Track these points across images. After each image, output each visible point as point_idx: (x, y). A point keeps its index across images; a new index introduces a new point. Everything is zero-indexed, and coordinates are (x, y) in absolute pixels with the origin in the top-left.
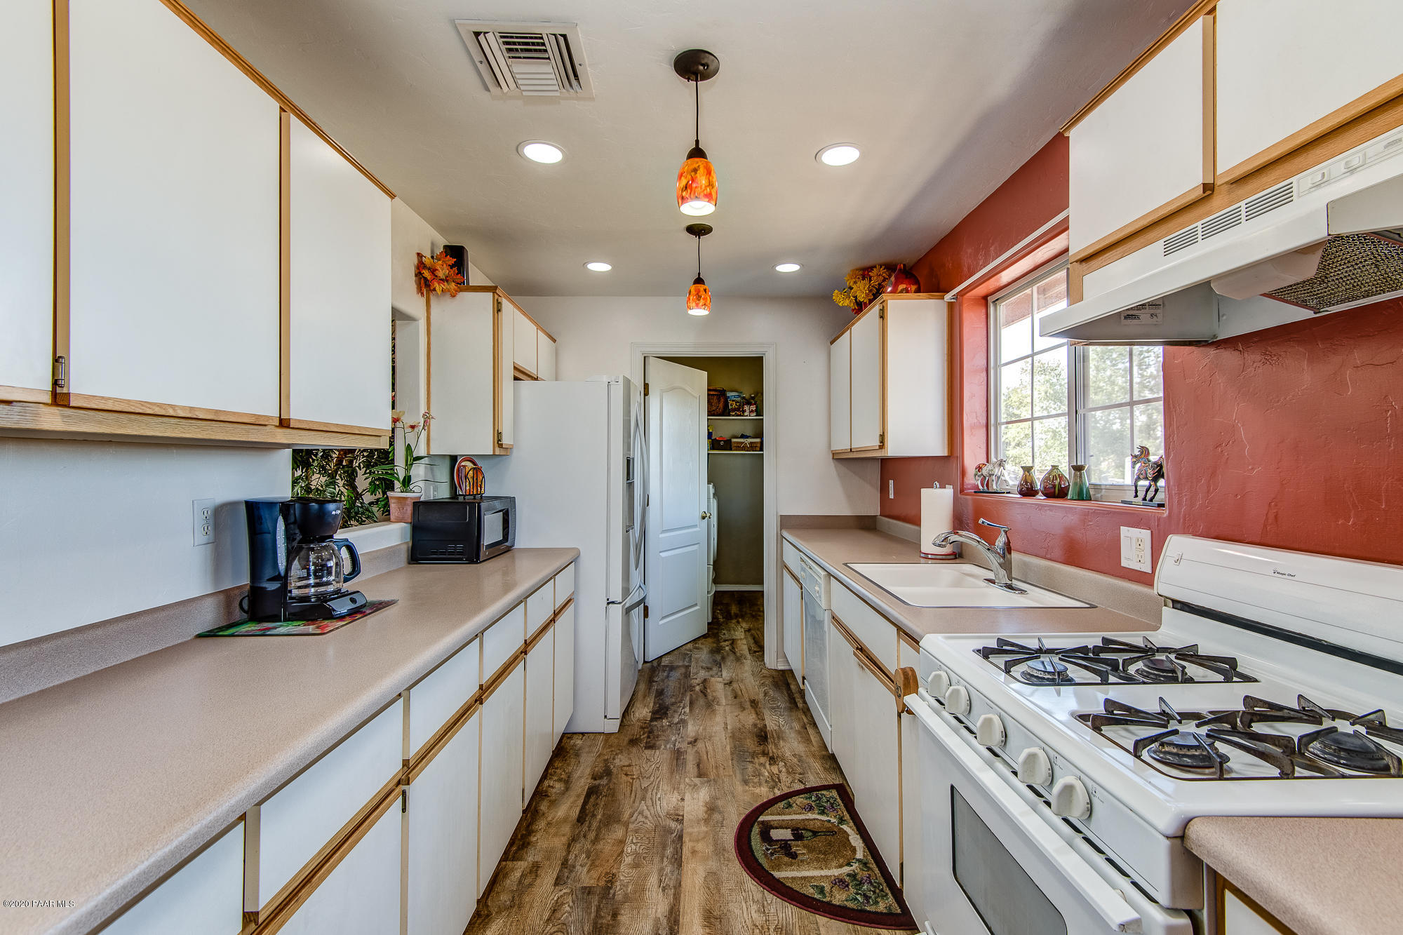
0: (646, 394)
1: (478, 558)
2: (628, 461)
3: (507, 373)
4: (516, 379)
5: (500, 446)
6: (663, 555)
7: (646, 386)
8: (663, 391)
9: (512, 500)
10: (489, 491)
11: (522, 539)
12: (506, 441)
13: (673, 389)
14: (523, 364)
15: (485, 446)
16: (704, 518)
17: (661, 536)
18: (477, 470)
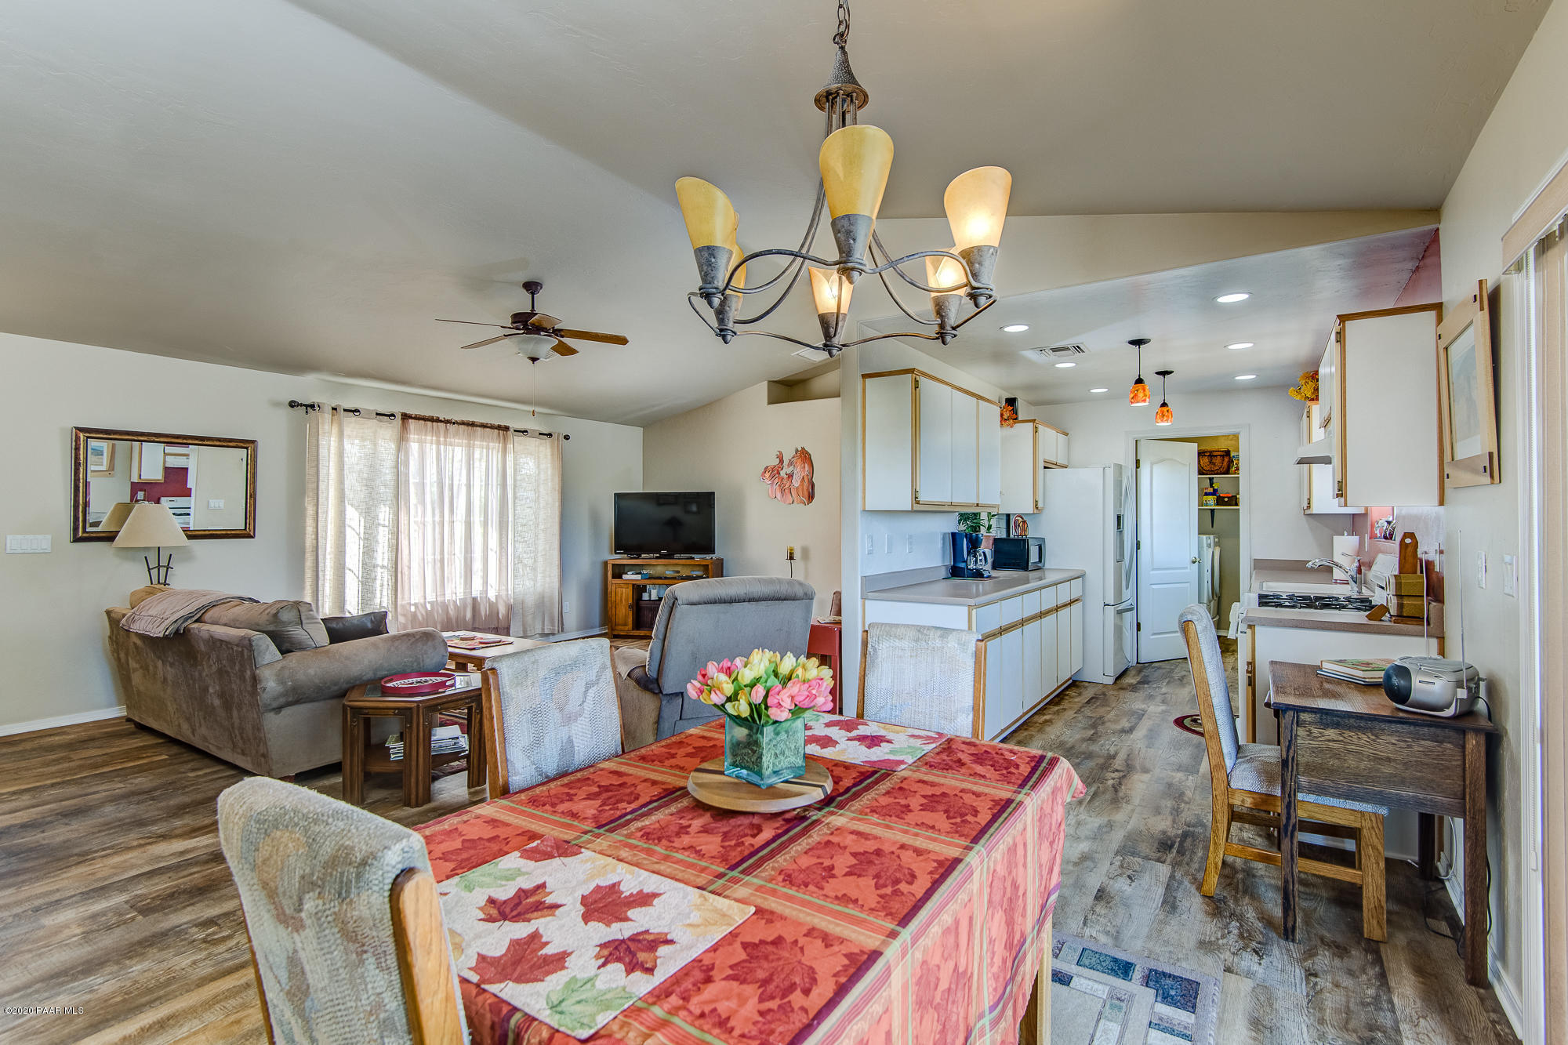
0: (1138, 466)
1: (1028, 568)
2: (1119, 517)
3: (1041, 464)
4: (1045, 467)
5: (1037, 508)
6: (1154, 586)
7: (1138, 462)
8: (1152, 464)
9: (1043, 540)
10: (1030, 534)
11: (1050, 562)
12: (1040, 505)
13: (1162, 461)
14: (1048, 458)
15: (1029, 508)
16: (1194, 562)
17: (1152, 572)
18: (1024, 522)
